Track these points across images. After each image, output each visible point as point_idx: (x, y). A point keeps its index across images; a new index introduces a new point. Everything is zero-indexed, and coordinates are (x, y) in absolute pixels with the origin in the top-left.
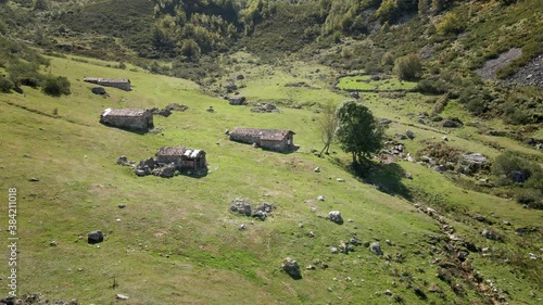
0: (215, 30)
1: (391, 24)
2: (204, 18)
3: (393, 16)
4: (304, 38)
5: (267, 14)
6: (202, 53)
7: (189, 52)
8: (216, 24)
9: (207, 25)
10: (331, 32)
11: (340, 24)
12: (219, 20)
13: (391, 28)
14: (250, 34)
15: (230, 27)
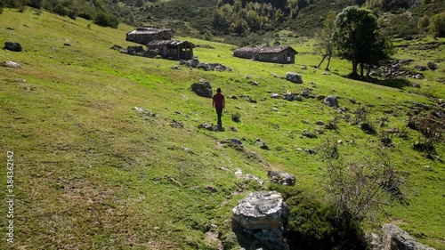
0: (264, 15)
2: (257, 6)
6: (251, 31)
7: (239, 30)
8: (266, 10)
9: (259, 11)
11: (380, 2)
12: (269, 7)
14: (295, 16)
15: (278, 12)
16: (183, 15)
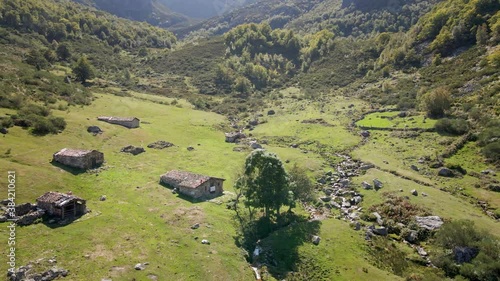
0: (275, 68)
1: (443, 56)
2: (266, 57)
3: (448, 49)
4: (357, 73)
5: (325, 51)
8: (277, 62)
9: (267, 65)
10: (383, 66)
11: (393, 58)
12: (280, 58)
13: (443, 61)
14: (306, 69)
15: (289, 64)
16: (185, 69)
